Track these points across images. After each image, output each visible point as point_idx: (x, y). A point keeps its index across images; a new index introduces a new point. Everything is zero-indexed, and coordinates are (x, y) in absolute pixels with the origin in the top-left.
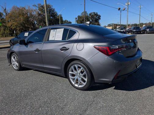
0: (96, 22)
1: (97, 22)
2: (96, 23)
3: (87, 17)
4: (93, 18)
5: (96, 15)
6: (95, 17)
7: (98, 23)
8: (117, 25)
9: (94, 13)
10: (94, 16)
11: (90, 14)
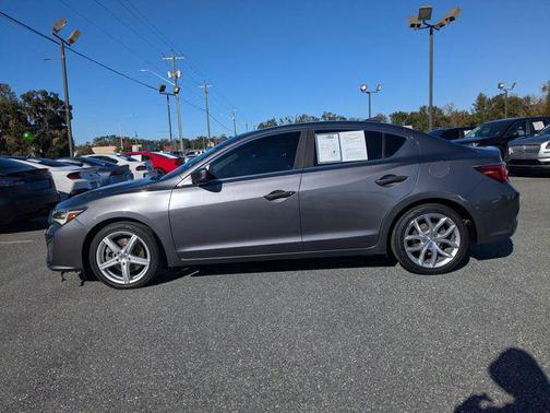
0: (54, 129)
1: (61, 128)
2: (57, 131)
3: (16, 106)
4: (44, 112)
5: (55, 101)
6: (50, 107)
7: (63, 131)
8: (133, 142)
9: (44, 93)
10: (43, 106)
11: (27, 97)
